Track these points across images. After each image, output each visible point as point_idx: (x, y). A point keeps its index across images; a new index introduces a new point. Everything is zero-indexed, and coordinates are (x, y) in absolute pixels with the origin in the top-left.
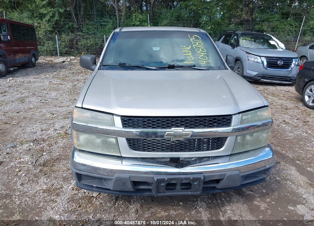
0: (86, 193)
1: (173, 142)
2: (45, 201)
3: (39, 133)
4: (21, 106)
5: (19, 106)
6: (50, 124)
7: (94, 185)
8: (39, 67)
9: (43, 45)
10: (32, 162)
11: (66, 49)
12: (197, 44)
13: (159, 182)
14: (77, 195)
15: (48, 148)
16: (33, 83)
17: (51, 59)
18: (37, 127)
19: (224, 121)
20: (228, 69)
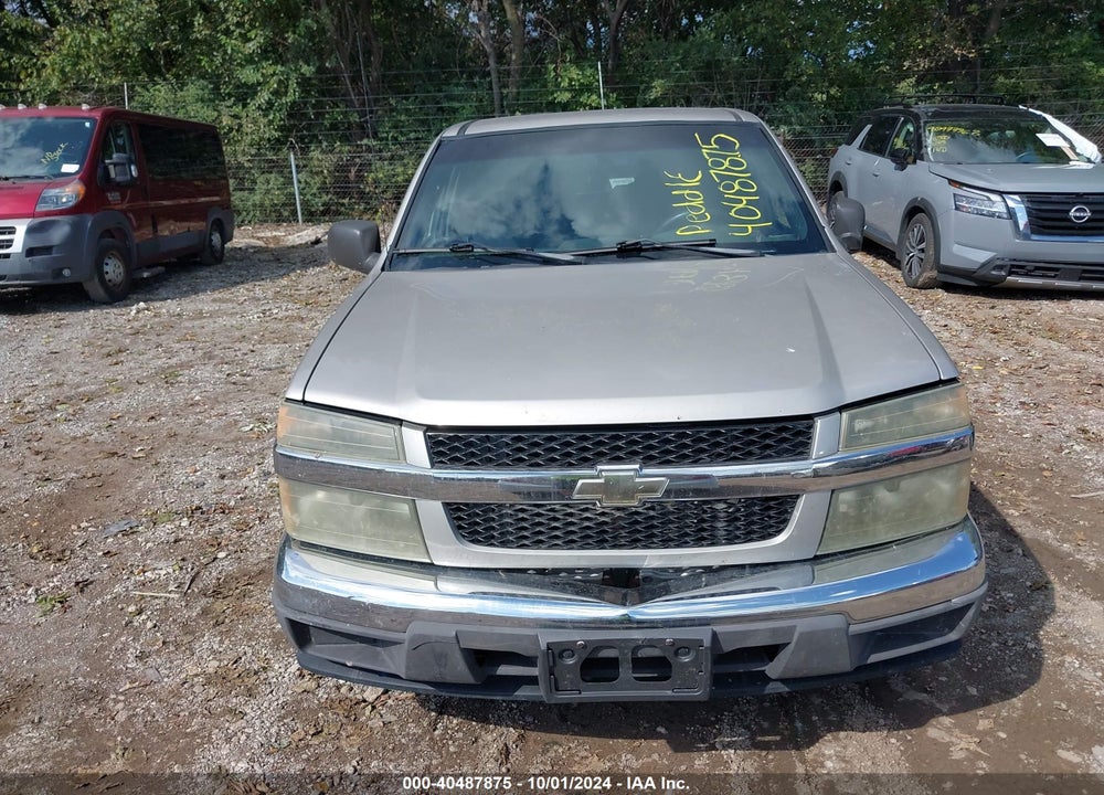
0: (343, 690)
1: (603, 514)
2: (206, 712)
3: (212, 485)
4: (164, 398)
5: (159, 395)
6: (251, 455)
7: (349, 660)
8: (235, 263)
9: (249, 189)
10: (181, 583)
11: (325, 198)
12: (727, 164)
13: (556, 652)
14: (313, 693)
15: (235, 535)
16: (211, 316)
17: (274, 233)
18: (207, 465)
19: (784, 440)
20: (833, 251)
